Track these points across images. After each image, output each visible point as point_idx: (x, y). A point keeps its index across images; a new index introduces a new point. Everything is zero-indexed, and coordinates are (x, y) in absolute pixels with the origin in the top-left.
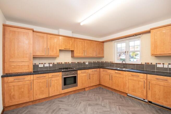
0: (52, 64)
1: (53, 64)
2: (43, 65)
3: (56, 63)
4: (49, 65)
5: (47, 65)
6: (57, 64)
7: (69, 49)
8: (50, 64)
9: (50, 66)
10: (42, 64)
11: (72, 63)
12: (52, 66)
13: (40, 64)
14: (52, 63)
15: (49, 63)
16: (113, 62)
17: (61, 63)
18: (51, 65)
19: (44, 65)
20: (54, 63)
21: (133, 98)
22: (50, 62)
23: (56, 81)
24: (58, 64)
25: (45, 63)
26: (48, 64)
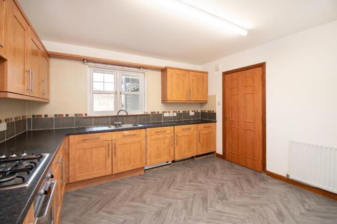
16: (86, 115)
21: (155, 169)
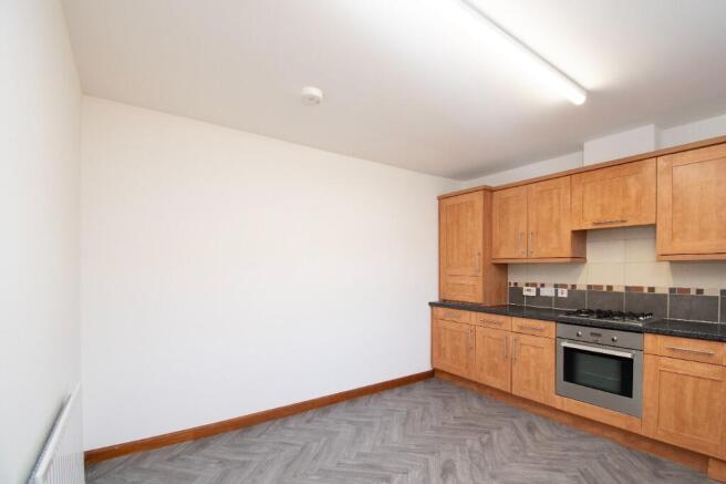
0: (565, 291)
1: (570, 287)
2: (534, 289)
3: (585, 288)
4: (556, 292)
5: (547, 292)
6: (589, 293)
7: (623, 221)
8: (560, 290)
9: (560, 295)
10: (534, 285)
11: (672, 290)
12: (565, 295)
13: (527, 285)
14: (564, 286)
15: (556, 286)
17: (610, 288)
18: (563, 293)
19: (538, 291)
20: (574, 286)
22: (559, 282)
23: (532, 351)
24: (594, 291)
25: (543, 285)
26: (553, 289)
